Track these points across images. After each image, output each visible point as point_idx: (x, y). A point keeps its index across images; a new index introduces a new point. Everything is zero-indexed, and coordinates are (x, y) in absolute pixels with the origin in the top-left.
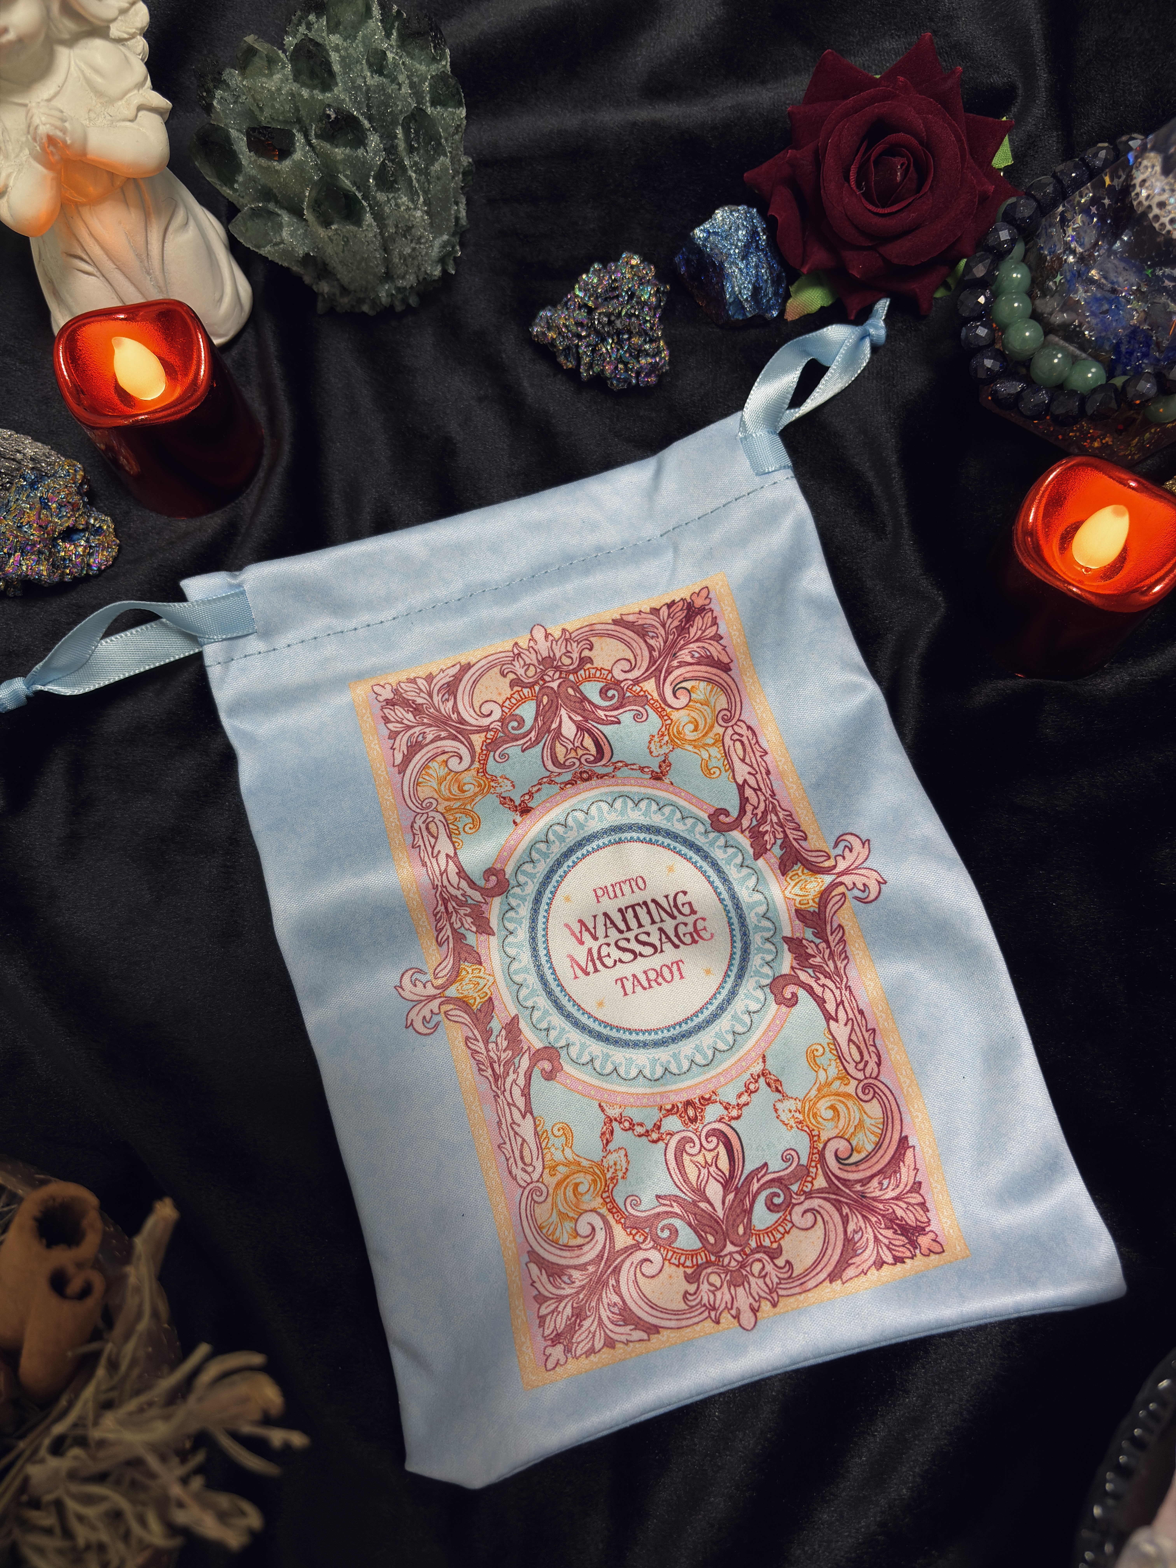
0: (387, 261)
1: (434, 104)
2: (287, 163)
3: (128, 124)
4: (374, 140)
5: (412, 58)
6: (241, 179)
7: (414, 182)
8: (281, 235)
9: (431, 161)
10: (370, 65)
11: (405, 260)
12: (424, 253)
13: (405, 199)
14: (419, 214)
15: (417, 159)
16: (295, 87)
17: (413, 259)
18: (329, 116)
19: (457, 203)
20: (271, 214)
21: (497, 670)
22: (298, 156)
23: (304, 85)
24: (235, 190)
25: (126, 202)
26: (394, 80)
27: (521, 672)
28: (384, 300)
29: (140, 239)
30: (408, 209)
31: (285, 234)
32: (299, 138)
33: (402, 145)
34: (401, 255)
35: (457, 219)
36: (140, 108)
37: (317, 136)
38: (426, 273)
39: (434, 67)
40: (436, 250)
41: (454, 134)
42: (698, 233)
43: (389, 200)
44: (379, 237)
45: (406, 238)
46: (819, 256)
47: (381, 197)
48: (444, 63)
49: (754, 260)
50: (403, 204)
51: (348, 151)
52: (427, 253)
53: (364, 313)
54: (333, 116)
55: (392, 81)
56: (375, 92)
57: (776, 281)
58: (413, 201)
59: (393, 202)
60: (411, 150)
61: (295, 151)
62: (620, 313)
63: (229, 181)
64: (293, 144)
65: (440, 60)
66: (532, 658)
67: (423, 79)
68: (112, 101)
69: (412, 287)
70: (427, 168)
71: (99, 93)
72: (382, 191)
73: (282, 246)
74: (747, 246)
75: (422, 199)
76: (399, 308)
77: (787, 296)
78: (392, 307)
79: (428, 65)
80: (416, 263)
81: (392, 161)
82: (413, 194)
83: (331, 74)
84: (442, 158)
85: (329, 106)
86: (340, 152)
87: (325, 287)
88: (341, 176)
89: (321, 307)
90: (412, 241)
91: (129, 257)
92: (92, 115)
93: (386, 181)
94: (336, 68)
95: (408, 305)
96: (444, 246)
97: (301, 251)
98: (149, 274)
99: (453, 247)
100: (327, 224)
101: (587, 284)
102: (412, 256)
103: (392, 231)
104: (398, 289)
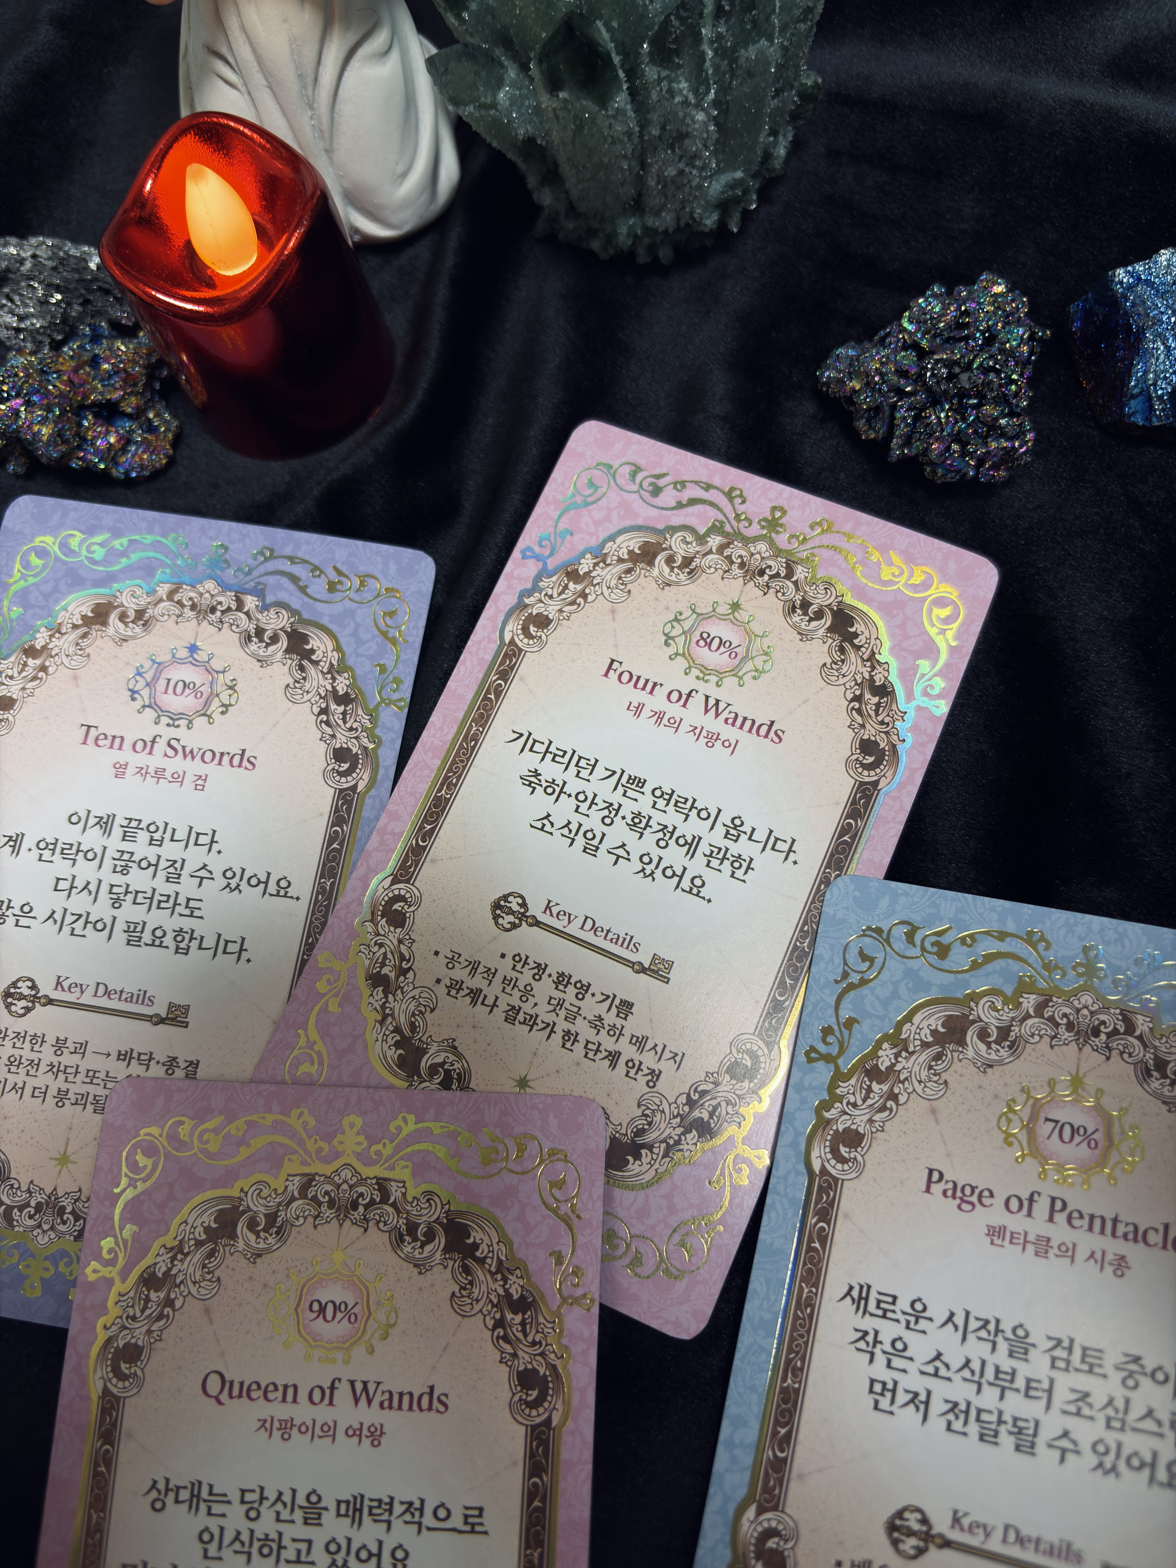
0: (640, 181)
6: (474, 6)
7: (708, 64)
8: (495, 96)
9: (745, 40)
11: (664, 186)
12: (694, 183)
13: (684, 85)
14: (700, 116)
15: (723, 29)
17: (678, 188)
19: (774, 132)
20: (497, 63)
28: (621, 238)
30: (686, 103)
31: (503, 95)
34: (661, 179)
35: (767, 156)
38: (692, 217)
40: (717, 187)
41: (797, 19)
42: (1121, 274)
43: (660, 80)
44: (634, 134)
45: (673, 151)
47: (651, 72)
50: (680, 91)
52: (700, 187)
53: (592, 252)
58: (696, 92)
59: (664, 84)
60: (719, 14)
69: (666, 232)
70: (734, 49)
72: (656, 64)
73: (492, 112)
75: (712, 95)
76: (642, 258)
78: (632, 254)
80: (680, 196)
81: (682, 20)
82: (699, 83)
84: (764, 42)
87: (546, 198)
88: (599, 24)
89: (539, 227)
90: (681, 159)
91: (288, 74)
93: (665, 50)
95: (656, 258)
96: (732, 186)
97: (520, 129)
98: (311, 108)
99: (746, 192)
100: (554, 89)
101: (922, 312)
102: (679, 182)
103: (655, 132)
104: (647, 229)
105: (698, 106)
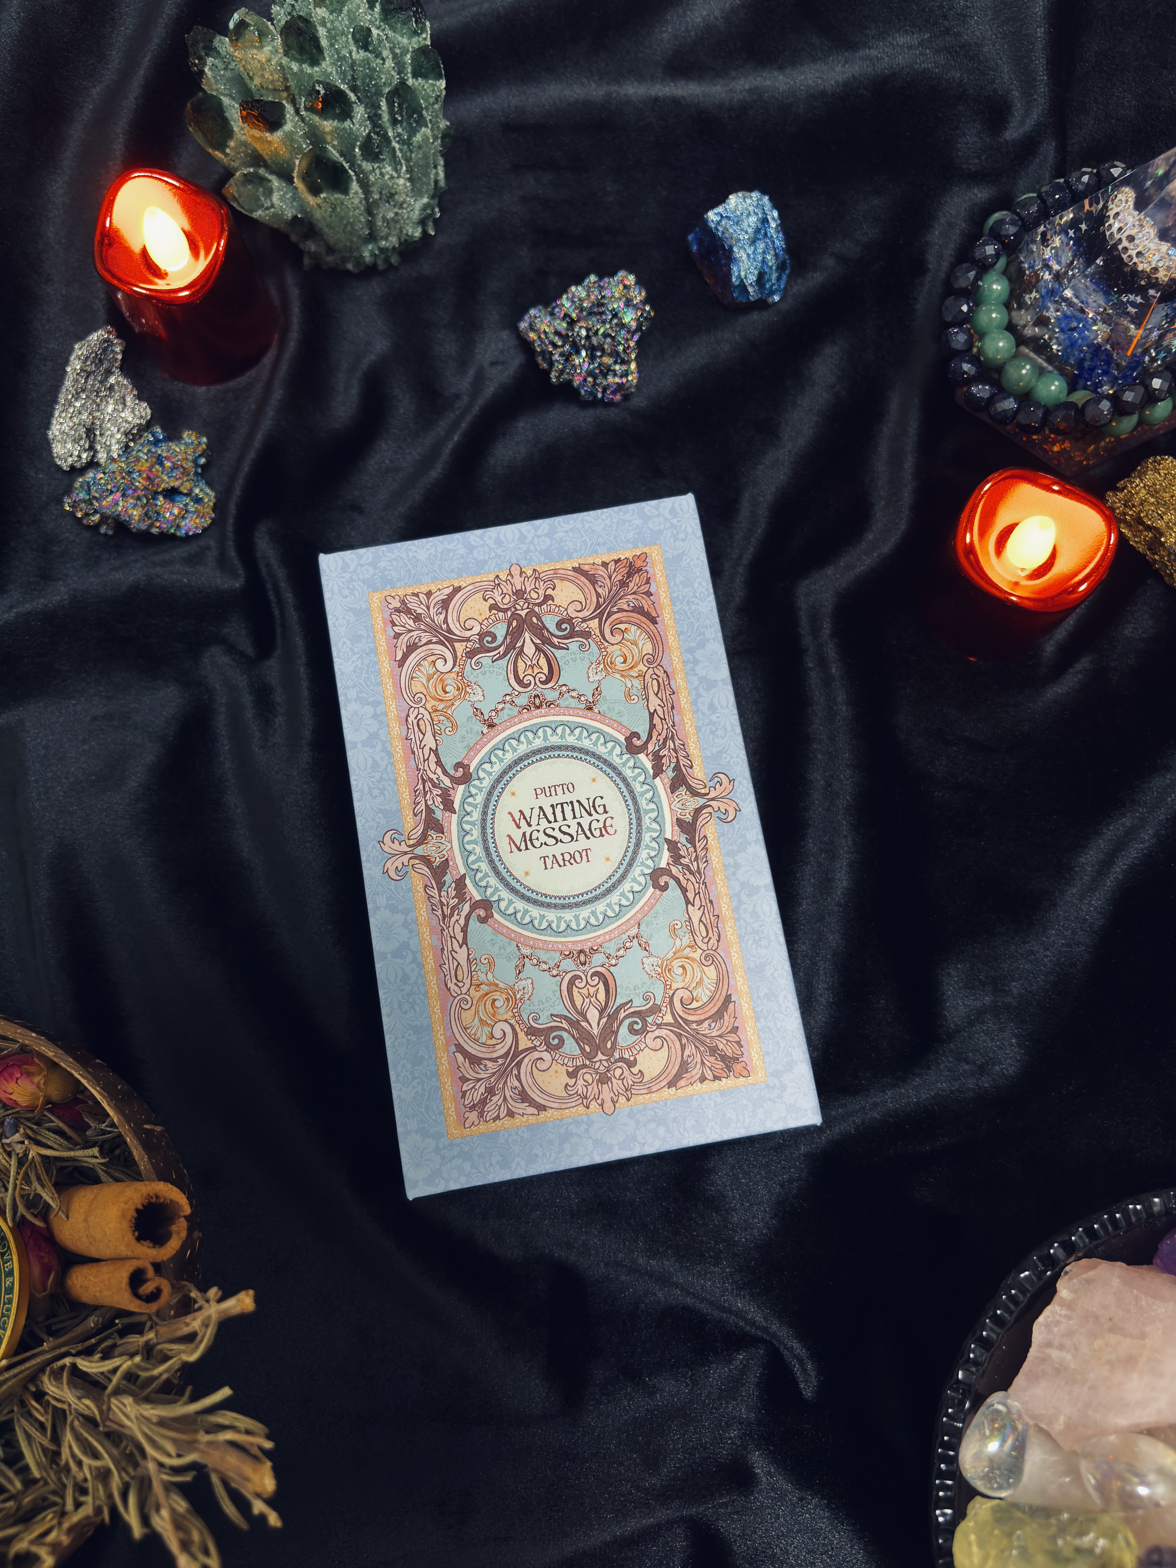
0: (371, 224)
1: (415, 75)
2: (279, 134)
4: (360, 111)
5: (394, 32)
6: (232, 144)
7: (398, 151)
8: (271, 201)
9: (413, 132)
10: (356, 41)
11: (388, 223)
12: (406, 217)
13: (389, 168)
14: (401, 181)
15: (400, 130)
16: (285, 61)
17: (396, 222)
18: (318, 91)
19: (436, 167)
20: (263, 180)
22: (288, 127)
23: (293, 58)
24: (228, 155)
26: (378, 55)
28: (367, 259)
30: (392, 177)
31: (275, 198)
32: (289, 108)
33: (386, 117)
34: (384, 219)
35: (436, 182)
37: (307, 109)
38: (407, 235)
39: (415, 39)
40: (417, 212)
41: (433, 104)
43: (374, 170)
44: (364, 202)
45: (389, 203)
47: (367, 166)
48: (424, 36)
50: (388, 173)
51: (336, 123)
52: (408, 218)
53: (348, 270)
54: (322, 92)
55: (377, 57)
56: (360, 66)
58: (396, 170)
59: (378, 172)
60: (394, 122)
61: (285, 123)
63: (222, 147)
64: (284, 116)
65: (421, 33)
67: (405, 51)
69: (394, 248)
70: (409, 139)
72: (368, 161)
73: (272, 210)
75: (404, 168)
76: (381, 266)
78: (375, 265)
79: (410, 39)
80: (398, 226)
81: (378, 134)
82: (396, 164)
83: (320, 49)
84: (423, 129)
85: (318, 81)
86: (328, 125)
87: (312, 246)
88: (329, 147)
89: (307, 262)
90: (395, 206)
93: (371, 152)
94: (324, 43)
95: (390, 265)
96: (424, 208)
97: (289, 214)
99: (433, 210)
100: (316, 192)
103: (377, 196)
104: (382, 250)
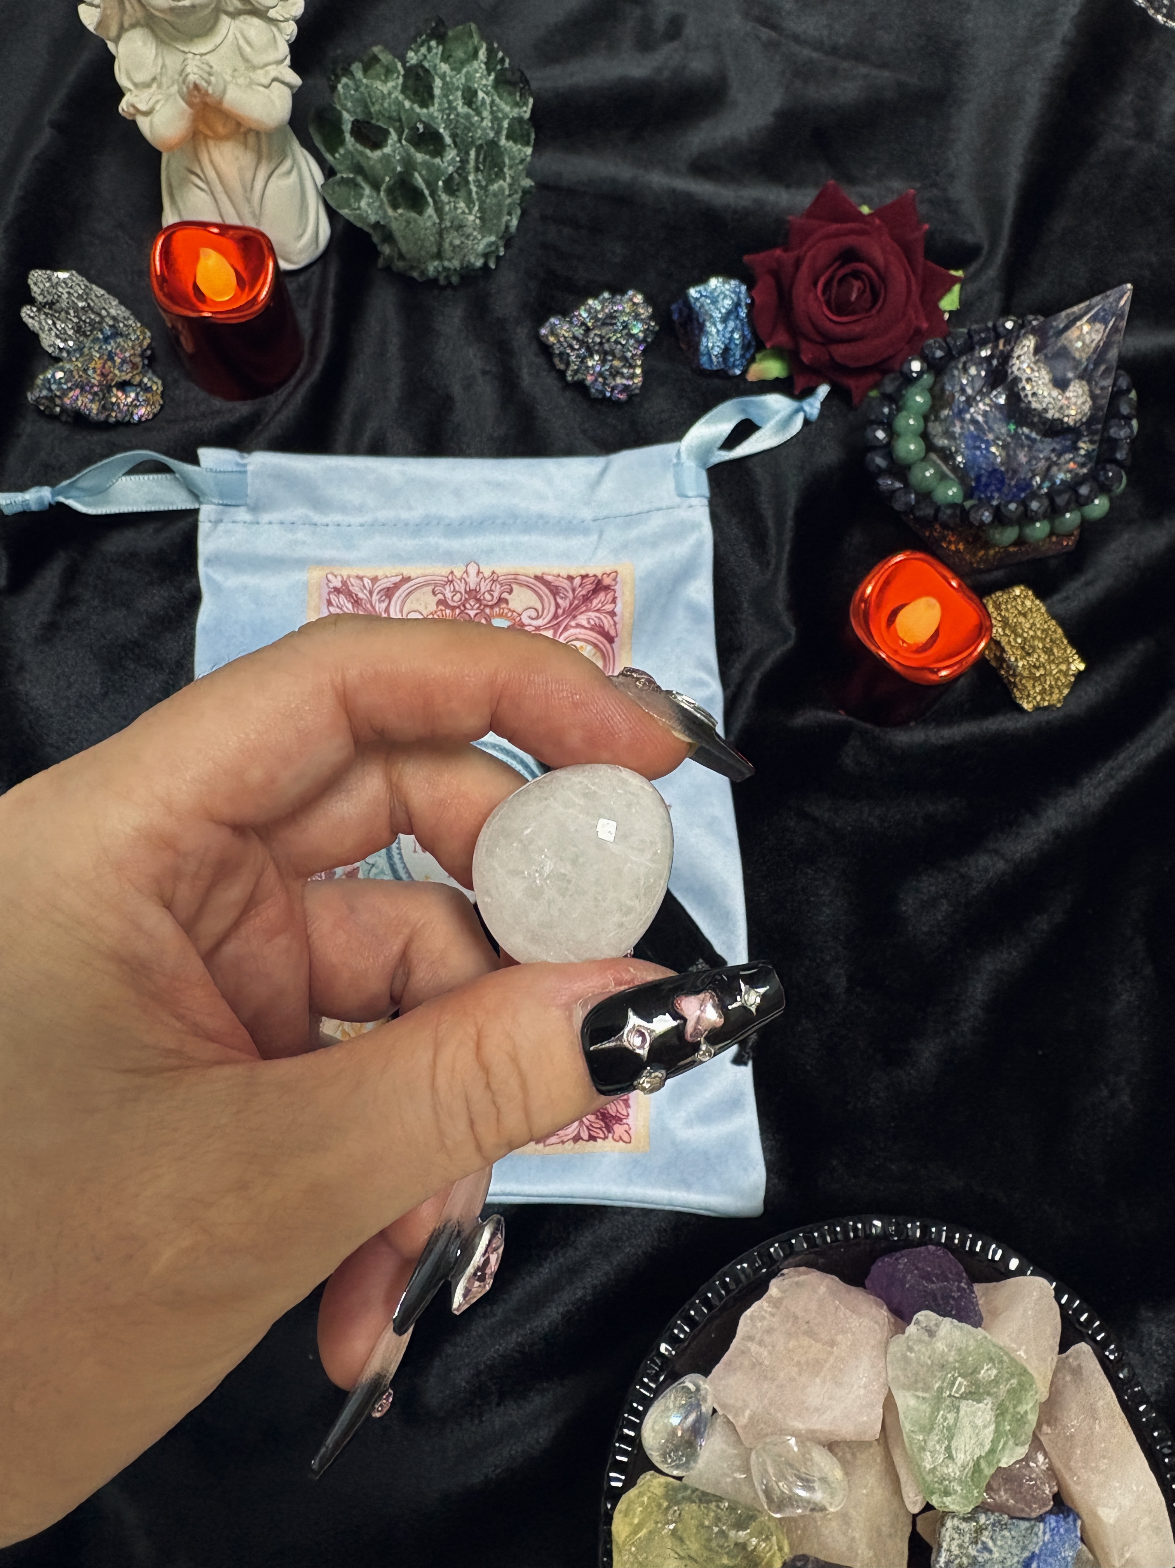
0: (440, 245)
1: (508, 138)
2: (378, 153)
3: (262, 89)
4: (451, 154)
5: (500, 99)
6: (342, 151)
7: (474, 193)
8: (360, 204)
9: (491, 181)
10: (464, 98)
11: (454, 248)
12: (470, 247)
13: (463, 204)
14: (471, 218)
15: (480, 177)
16: (401, 97)
18: (418, 129)
19: (510, 214)
20: (357, 185)
21: (430, 588)
22: (387, 150)
23: (407, 97)
24: (335, 158)
25: (245, 144)
27: (449, 595)
28: (430, 272)
29: (249, 175)
30: (463, 212)
31: (363, 204)
32: (394, 136)
33: (472, 163)
34: (451, 244)
35: (507, 227)
36: (275, 79)
37: (406, 140)
38: (469, 261)
39: (516, 110)
40: (482, 246)
41: (517, 164)
42: (693, 292)
43: (449, 202)
44: (437, 226)
45: (458, 233)
46: (782, 338)
47: (444, 197)
48: (525, 109)
49: (731, 324)
50: (461, 208)
51: (427, 157)
52: (473, 248)
53: (413, 279)
54: (423, 129)
55: (478, 114)
56: (462, 118)
57: (746, 347)
58: (468, 206)
59: (452, 204)
60: (477, 169)
61: (386, 146)
62: (610, 338)
63: (333, 150)
64: (386, 140)
65: (523, 106)
66: (461, 587)
67: (505, 117)
68: (254, 68)
69: (455, 269)
70: (487, 186)
71: (246, 60)
72: (446, 194)
73: (358, 212)
74: (729, 313)
75: (476, 208)
76: (442, 282)
77: (752, 360)
78: (436, 279)
79: (512, 108)
80: (462, 252)
81: (460, 175)
82: (469, 202)
83: (432, 96)
84: (501, 181)
85: (421, 121)
86: (419, 157)
87: (386, 250)
88: (416, 175)
89: (381, 263)
90: (462, 236)
92: (236, 74)
93: (451, 188)
94: (437, 91)
95: (450, 282)
96: (490, 244)
97: (373, 219)
99: (497, 248)
100: (395, 207)
101: (591, 307)
102: (460, 247)
103: (448, 224)
104: (445, 269)
105: (470, 213)
